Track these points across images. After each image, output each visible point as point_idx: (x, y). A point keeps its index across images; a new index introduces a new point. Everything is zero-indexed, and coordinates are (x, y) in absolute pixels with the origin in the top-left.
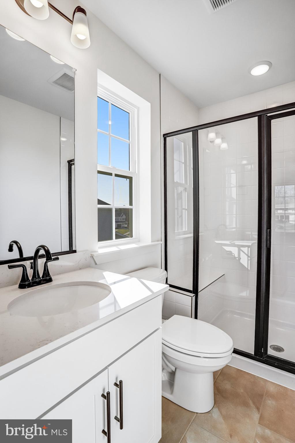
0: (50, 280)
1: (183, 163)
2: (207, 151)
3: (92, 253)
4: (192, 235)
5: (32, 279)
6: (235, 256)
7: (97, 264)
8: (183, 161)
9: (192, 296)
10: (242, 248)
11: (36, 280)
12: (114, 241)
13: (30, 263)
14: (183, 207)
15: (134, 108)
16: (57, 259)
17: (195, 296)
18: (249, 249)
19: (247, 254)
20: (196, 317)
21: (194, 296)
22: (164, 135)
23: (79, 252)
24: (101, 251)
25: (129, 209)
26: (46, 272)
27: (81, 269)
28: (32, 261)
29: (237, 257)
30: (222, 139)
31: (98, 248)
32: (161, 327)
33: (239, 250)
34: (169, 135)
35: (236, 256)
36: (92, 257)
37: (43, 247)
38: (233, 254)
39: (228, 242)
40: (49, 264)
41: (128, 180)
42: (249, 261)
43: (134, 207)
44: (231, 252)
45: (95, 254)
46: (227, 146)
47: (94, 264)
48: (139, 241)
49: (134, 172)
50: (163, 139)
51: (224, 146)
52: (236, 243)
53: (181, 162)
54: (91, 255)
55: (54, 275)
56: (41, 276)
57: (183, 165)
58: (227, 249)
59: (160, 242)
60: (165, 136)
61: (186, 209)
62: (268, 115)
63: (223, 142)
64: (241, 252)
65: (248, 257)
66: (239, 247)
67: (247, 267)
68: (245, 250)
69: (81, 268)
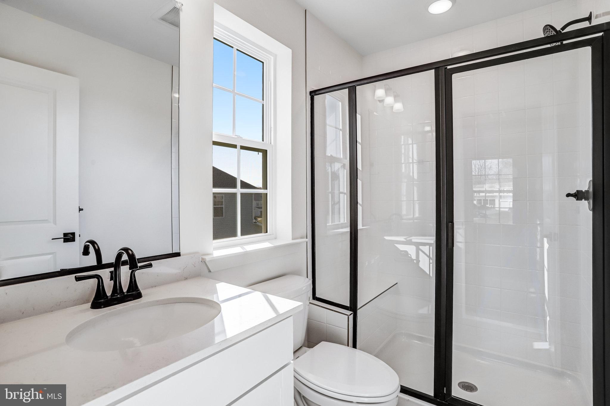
0: (139, 296)
1: (340, 130)
2: (375, 113)
3: (204, 257)
4: (348, 230)
5: (111, 294)
6: (411, 257)
7: (211, 272)
8: (341, 128)
9: (349, 314)
10: (421, 247)
11: (117, 295)
12: (239, 238)
13: (110, 272)
14: (341, 190)
15: (270, 56)
16: (150, 266)
17: (352, 315)
18: (431, 248)
19: (428, 255)
20: (355, 346)
21: (350, 315)
22: (311, 93)
23: (183, 255)
24: (217, 254)
25: (261, 194)
26: (133, 284)
27: (186, 279)
28: (112, 269)
29: (415, 260)
30: (395, 97)
31: (214, 249)
32: (292, 362)
33: (418, 250)
34: (317, 93)
35: (414, 257)
36: (204, 261)
37: (126, 250)
38: (409, 255)
39: (402, 239)
40: (137, 273)
41: (261, 154)
42: (431, 265)
43: (268, 191)
44: (406, 252)
45: (207, 258)
46: (402, 106)
47: (207, 271)
48: (276, 238)
49: (269, 143)
50: (309, 97)
51: (398, 106)
52: (413, 241)
53: (338, 129)
54: (202, 259)
55: (145, 289)
56: (125, 290)
57: (341, 132)
58: (402, 247)
59: (305, 240)
60: (313, 94)
61: (345, 193)
62: (449, 67)
63: (396, 101)
64: (420, 252)
65: (430, 260)
66: (417, 245)
67: (428, 273)
68: (426, 249)
69: (185, 277)
